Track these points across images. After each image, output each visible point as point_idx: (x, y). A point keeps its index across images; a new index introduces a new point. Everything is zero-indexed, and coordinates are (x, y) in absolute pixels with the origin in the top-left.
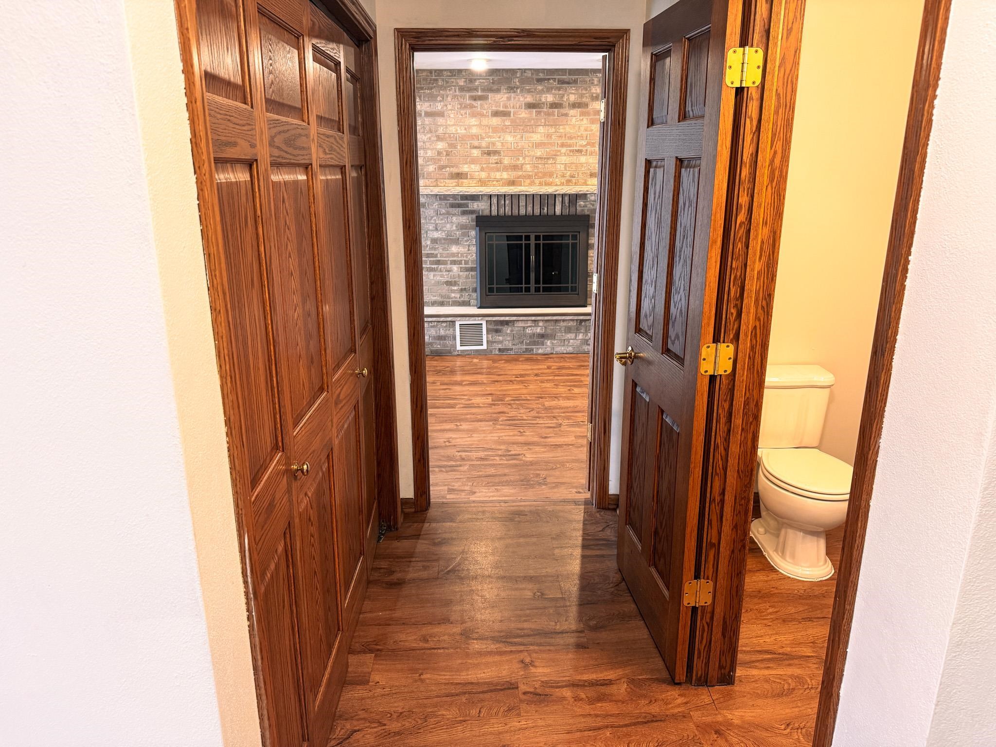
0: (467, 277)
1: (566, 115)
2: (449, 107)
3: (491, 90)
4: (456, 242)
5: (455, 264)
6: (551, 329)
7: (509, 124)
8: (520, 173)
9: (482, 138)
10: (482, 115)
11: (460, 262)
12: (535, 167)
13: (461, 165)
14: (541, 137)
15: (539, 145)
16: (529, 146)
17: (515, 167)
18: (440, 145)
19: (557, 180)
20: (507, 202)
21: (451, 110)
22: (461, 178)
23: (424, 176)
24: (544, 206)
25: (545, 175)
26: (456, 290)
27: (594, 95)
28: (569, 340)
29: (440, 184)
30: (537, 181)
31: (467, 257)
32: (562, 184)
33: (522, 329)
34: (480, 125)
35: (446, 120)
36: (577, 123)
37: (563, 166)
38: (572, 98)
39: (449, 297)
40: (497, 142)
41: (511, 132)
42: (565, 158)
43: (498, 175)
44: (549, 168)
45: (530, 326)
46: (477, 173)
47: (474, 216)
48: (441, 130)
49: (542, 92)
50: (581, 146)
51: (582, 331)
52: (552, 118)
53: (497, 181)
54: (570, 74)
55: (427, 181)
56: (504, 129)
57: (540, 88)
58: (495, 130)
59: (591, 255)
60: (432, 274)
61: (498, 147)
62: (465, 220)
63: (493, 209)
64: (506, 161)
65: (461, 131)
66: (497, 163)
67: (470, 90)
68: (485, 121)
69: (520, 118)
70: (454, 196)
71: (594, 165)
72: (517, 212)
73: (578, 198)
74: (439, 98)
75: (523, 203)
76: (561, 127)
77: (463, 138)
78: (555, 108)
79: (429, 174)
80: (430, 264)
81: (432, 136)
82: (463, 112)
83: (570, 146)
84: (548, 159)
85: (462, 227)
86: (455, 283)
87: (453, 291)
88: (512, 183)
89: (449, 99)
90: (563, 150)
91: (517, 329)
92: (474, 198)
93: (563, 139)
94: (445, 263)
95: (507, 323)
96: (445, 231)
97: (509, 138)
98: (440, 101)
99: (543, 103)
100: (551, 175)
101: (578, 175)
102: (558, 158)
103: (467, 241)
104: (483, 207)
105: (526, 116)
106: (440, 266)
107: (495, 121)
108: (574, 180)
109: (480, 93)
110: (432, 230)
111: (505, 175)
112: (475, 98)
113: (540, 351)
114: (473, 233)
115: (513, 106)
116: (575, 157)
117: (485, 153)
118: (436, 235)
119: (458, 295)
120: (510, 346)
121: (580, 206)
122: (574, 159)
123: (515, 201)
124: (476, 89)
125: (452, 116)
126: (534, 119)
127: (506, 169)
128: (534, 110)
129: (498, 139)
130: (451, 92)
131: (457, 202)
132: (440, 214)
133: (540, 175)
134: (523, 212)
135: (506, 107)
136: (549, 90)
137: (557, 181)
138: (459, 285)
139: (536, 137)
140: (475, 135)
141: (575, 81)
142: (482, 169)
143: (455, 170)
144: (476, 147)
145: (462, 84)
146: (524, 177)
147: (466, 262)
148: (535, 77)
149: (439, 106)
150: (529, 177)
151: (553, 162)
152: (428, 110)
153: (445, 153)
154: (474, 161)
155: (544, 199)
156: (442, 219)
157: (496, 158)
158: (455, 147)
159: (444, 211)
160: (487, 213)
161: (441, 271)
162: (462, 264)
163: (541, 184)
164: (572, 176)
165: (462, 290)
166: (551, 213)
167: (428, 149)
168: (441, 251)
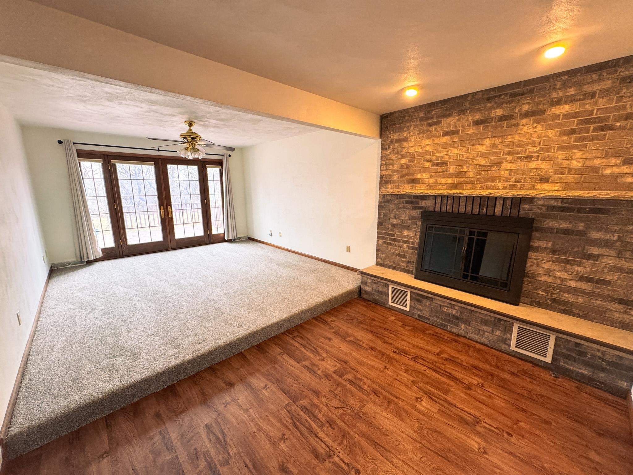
0: (413, 254)
2: (412, 134)
3: (445, 116)
4: (408, 228)
5: (405, 243)
7: (457, 140)
8: (463, 179)
9: (434, 154)
10: (436, 136)
11: (408, 242)
12: (477, 173)
13: (416, 174)
14: (487, 147)
15: (482, 155)
16: (473, 156)
17: (459, 174)
18: (403, 161)
19: (500, 185)
20: (449, 202)
21: (413, 136)
22: (415, 184)
23: (391, 182)
24: (483, 206)
25: (487, 180)
26: (404, 261)
27: (554, 100)
29: (400, 187)
30: (479, 186)
31: (413, 239)
32: (505, 188)
33: (439, 306)
34: (433, 144)
35: (409, 144)
36: (529, 131)
37: (507, 172)
38: (526, 108)
39: (399, 265)
40: (445, 156)
41: (458, 147)
42: (511, 164)
43: (443, 181)
44: (493, 174)
45: (446, 307)
46: (427, 180)
47: (421, 211)
48: (404, 151)
49: (492, 108)
50: (530, 152)
52: (500, 129)
53: (442, 186)
54: (524, 86)
55: (392, 185)
56: (451, 145)
57: (490, 105)
58: (444, 146)
59: (533, 257)
60: (390, 247)
61: (446, 158)
62: (415, 213)
63: (437, 206)
64: (452, 170)
65: (418, 150)
66: (443, 172)
67: (427, 119)
68: (437, 141)
69: (468, 134)
70: (409, 196)
71: (546, 170)
72: (457, 210)
73: (522, 201)
74: (405, 129)
75: (463, 203)
76: (509, 137)
77: (419, 155)
78: (504, 121)
79: (394, 180)
80: (390, 240)
81: (398, 155)
82: (421, 136)
83: (517, 153)
84: (492, 166)
85: (412, 218)
86: (404, 256)
87: (402, 261)
88: (455, 187)
89: (412, 128)
90: (509, 158)
91: (435, 304)
92: (424, 197)
93: (511, 147)
94: (398, 241)
95: (427, 298)
96: (400, 219)
97: (456, 151)
98: (406, 131)
99: (492, 118)
100: (493, 180)
101: (524, 180)
102: (503, 165)
103: (414, 228)
104: (429, 205)
105: (472, 131)
106: (396, 243)
107: (445, 140)
108: (519, 185)
109: (435, 120)
110: (392, 218)
111: (449, 181)
112: (430, 125)
114: (420, 223)
115: (462, 125)
116: (523, 164)
117: (435, 165)
118: (395, 221)
119: (405, 265)
120: (428, 316)
121: (524, 209)
122: (522, 165)
123: (456, 202)
124: (432, 118)
125: (413, 140)
126: (480, 133)
127: (451, 176)
128: (482, 126)
129: (446, 153)
130: (414, 123)
131: (410, 200)
132: (399, 208)
133: (482, 180)
134: (462, 210)
135: (456, 127)
136: (499, 106)
137: (500, 186)
138: (406, 258)
139: (482, 149)
140: (428, 152)
141: (531, 91)
142: (431, 177)
143: (410, 178)
144: (428, 161)
145: (422, 116)
146: (466, 182)
147: (413, 243)
148: (485, 97)
149: (405, 134)
150: (471, 182)
151: (497, 169)
152: (398, 138)
153: (405, 166)
154: (425, 171)
155: (484, 201)
156: (399, 212)
157: (443, 167)
158: (413, 162)
159: (401, 206)
160: (432, 209)
161: (396, 246)
162: (410, 244)
163: (482, 188)
164: (516, 181)
165: (408, 262)
166: (490, 212)
167: (396, 164)
168: (397, 233)
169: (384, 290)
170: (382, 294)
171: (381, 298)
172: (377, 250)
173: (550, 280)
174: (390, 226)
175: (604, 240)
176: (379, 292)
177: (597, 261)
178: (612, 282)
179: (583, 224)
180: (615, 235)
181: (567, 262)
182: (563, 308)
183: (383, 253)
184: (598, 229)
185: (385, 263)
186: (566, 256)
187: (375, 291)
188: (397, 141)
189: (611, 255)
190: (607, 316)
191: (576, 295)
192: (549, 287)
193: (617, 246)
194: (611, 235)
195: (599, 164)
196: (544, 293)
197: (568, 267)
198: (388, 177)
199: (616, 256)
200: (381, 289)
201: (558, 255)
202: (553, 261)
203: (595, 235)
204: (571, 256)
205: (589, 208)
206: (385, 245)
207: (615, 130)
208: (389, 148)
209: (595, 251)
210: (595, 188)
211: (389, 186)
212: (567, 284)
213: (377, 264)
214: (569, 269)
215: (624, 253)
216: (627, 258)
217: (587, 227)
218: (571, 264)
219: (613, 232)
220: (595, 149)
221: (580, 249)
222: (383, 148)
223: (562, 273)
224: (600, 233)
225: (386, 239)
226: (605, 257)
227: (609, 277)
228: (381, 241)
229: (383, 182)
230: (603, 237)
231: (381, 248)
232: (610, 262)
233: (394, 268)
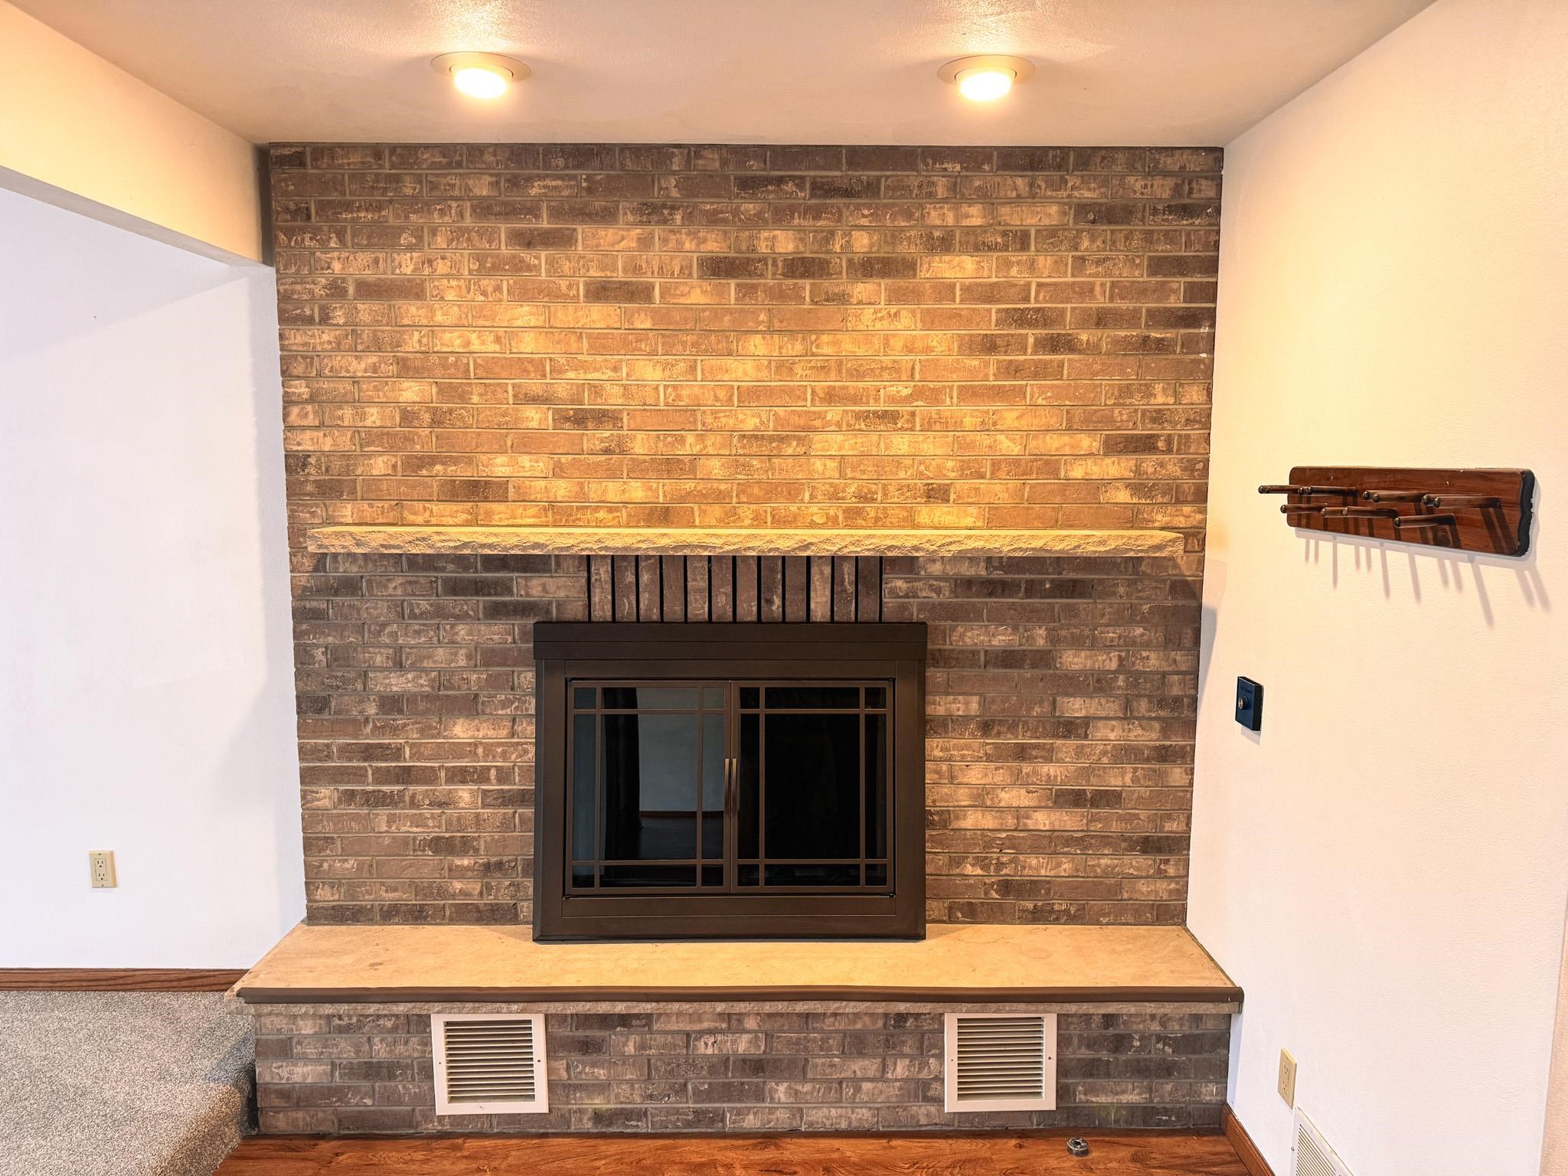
0: (506, 825)
1: (842, 299)
2: (442, 267)
3: (586, 215)
4: (471, 706)
5: (463, 782)
6: (789, 1042)
7: (648, 325)
8: (690, 485)
9: (557, 371)
10: (555, 296)
11: (482, 776)
12: (737, 464)
13: (483, 457)
14: (759, 368)
15: (751, 396)
16: (717, 399)
17: (670, 466)
18: (411, 392)
19: (814, 509)
20: (645, 578)
21: (448, 276)
22: (486, 500)
23: (353, 491)
24: (771, 591)
25: (772, 491)
26: (468, 869)
27: (937, 234)
28: (856, 1082)
29: (411, 518)
30: (746, 512)
31: (504, 756)
32: (832, 522)
33: (680, 1041)
34: (548, 329)
35: (431, 309)
36: (878, 325)
37: (832, 464)
38: (862, 242)
39: (442, 893)
40: (607, 386)
41: (653, 353)
42: (839, 438)
43: (613, 490)
44: (785, 468)
45: (711, 1032)
46: (542, 483)
47: (530, 622)
48: (413, 342)
49: (757, 222)
50: (892, 399)
51: (906, 1050)
52: (792, 306)
53: (610, 510)
54: (852, 164)
55: (365, 505)
56: (630, 343)
57: (750, 207)
58: (600, 343)
59: (938, 753)
60: (383, 813)
61: (613, 397)
62: (498, 633)
63: (596, 599)
64: (640, 445)
65: (483, 345)
66: (607, 451)
67: (511, 212)
68: (565, 315)
69: (688, 308)
70: (461, 561)
71: (938, 461)
72: (679, 609)
73: (887, 568)
74: (405, 239)
75: (698, 582)
76: (825, 338)
77: (490, 368)
78: (802, 276)
79: (372, 483)
80: (376, 781)
81: (382, 360)
82: (487, 283)
83: (855, 399)
84: (782, 439)
85: (489, 657)
86: (466, 846)
87: (456, 872)
88: (662, 515)
89: (441, 241)
90: (834, 413)
91: (660, 1039)
92: (532, 563)
93: (833, 375)
94: (428, 777)
95: (625, 1020)
96: (426, 671)
97: (649, 372)
98: (410, 248)
99: (763, 260)
100: (792, 491)
101: (885, 495)
102: (817, 437)
103: (504, 705)
104: (562, 594)
105: (703, 299)
106: (412, 788)
107: (600, 315)
108: (871, 510)
109: (545, 224)
110: (382, 669)
111: (637, 491)
112: (528, 240)
113: (751, 1122)
114: (527, 678)
115: (661, 268)
116: (874, 437)
117: (567, 419)
118: (398, 683)
119: (475, 887)
120: (638, 1103)
121: (894, 593)
122: (870, 441)
123: (673, 577)
124: (533, 211)
125: (450, 296)
126: (730, 311)
127: (639, 469)
128: (733, 283)
129: (609, 374)
130: (447, 219)
131: (471, 575)
132: (413, 616)
133: (756, 490)
134: (698, 609)
135: (637, 269)
136: (782, 216)
137: (815, 512)
138: (477, 851)
139: (742, 370)
140: (531, 361)
141: (871, 189)
142: (558, 471)
143: (461, 472)
144: (534, 400)
145: (484, 193)
146: (702, 498)
147: (504, 776)
148: (732, 171)
149: (406, 265)
150: (720, 497)
151: (801, 450)
152: (370, 275)
153: (427, 417)
154: (528, 443)
155: (773, 571)
156: (418, 633)
157: (607, 434)
158: (464, 398)
159: (424, 605)
160: (575, 611)
161: (413, 804)
162: (487, 781)
163: (758, 521)
164: (866, 498)
165: (487, 867)
166: (796, 613)
167: (371, 402)
168: (415, 736)
169: (400, 1049)
170: (391, 1077)
171: (390, 1097)
172: (308, 845)
173: (988, 821)
174: (372, 710)
175: (1092, 672)
176: (372, 1070)
177: (1086, 736)
178: (1124, 795)
179: (1042, 632)
180: (1112, 655)
181: (1022, 753)
182: (1030, 905)
183: (346, 853)
184: (1077, 643)
185: (366, 900)
186: (1016, 737)
187: (351, 1071)
188: (368, 290)
189: (1112, 714)
190: (1126, 896)
191: (1055, 853)
192: (988, 845)
193: (1119, 688)
194: (1104, 657)
195: (1057, 449)
196: (979, 871)
197: (1027, 768)
198: (337, 464)
199: (1121, 715)
200: (380, 1050)
201: (999, 734)
202: (989, 758)
203: (1074, 660)
204: (1029, 734)
205: (1052, 581)
206: (352, 810)
207: (1080, 352)
208: (325, 319)
209: (1076, 707)
210: (1057, 521)
211: (347, 511)
212: (1030, 824)
213: (316, 916)
214: (1028, 774)
215: (1135, 704)
216: (1144, 718)
217: (1053, 639)
218: (1032, 759)
219: (1109, 647)
220: (1044, 403)
221: (1047, 707)
222: (290, 314)
223: (1014, 792)
224: (1083, 654)
225: (359, 775)
226: (1100, 724)
227: (1116, 780)
228: (326, 795)
229: (309, 488)
230: (1089, 663)
231: (328, 828)
232: (1112, 736)
233: (418, 916)
